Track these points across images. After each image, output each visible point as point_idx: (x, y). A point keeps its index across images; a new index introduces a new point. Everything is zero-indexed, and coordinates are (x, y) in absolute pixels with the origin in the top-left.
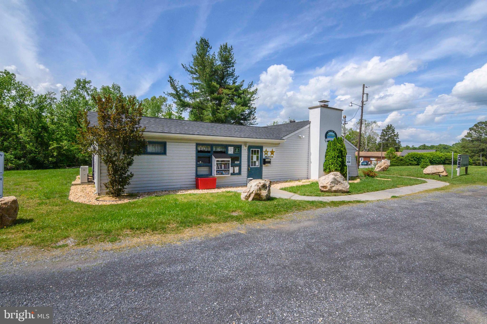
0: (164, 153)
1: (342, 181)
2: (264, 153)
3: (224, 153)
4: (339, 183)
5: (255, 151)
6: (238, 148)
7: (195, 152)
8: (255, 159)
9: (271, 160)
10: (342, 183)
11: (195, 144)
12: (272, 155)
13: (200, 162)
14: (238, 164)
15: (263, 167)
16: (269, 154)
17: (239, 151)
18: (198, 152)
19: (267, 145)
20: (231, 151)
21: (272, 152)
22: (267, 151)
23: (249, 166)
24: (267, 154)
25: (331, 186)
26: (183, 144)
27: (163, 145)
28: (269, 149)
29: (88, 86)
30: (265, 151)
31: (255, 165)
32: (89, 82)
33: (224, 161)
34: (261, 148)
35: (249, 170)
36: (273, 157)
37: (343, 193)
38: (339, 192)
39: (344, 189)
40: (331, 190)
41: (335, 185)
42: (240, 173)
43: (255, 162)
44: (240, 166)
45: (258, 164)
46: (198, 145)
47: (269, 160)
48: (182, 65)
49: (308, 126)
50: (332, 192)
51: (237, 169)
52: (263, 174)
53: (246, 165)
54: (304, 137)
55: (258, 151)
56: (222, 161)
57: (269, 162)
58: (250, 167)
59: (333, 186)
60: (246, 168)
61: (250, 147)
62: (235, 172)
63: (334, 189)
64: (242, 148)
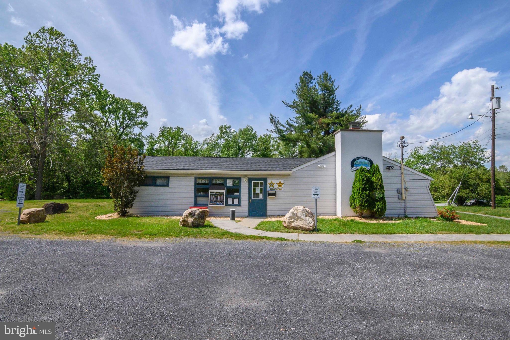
0: (168, 185)
1: (303, 217)
2: (268, 186)
3: (222, 186)
4: (299, 219)
5: (258, 183)
6: (238, 180)
7: (194, 184)
8: (258, 191)
9: (277, 193)
10: (303, 219)
11: (194, 178)
12: (280, 188)
13: (202, 193)
14: (238, 195)
15: (268, 200)
16: (276, 186)
17: (238, 184)
18: (197, 184)
19: (273, 177)
20: (230, 183)
21: (280, 184)
22: (273, 183)
23: (250, 197)
24: (273, 186)
25: (289, 221)
26: (185, 177)
27: (167, 178)
28: (276, 181)
29: (229, 131)
30: (270, 183)
31: (258, 197)
32: (229, 127)
33: (219, 192)
34: (265, 180)
35: (250, 202)
36: (281, 189)
37: (304, 230)
38: (299, 229)
39: (305, 226)
40: (289, 225)
41: (295, 221)
42: (239, 205)
43: (258, 195)
44: (239, 198)
45: (261, 196)
46: (196, 178)
47: (274, 192)
48: (283, 102)
49: (333, 154)
50: (290, 228)
51: (236, 201)
52: (268, 207)
53: (247, 197)
54: (325, 166)
55: (261, 183)
56: (217, 192)
57: (274, 195)
58: (251, 199)
59: (293, 222)
60: (247, 199)
61: (250, 180)
62: (235, 203)
63: (293, 225)
64: (242, 181)
